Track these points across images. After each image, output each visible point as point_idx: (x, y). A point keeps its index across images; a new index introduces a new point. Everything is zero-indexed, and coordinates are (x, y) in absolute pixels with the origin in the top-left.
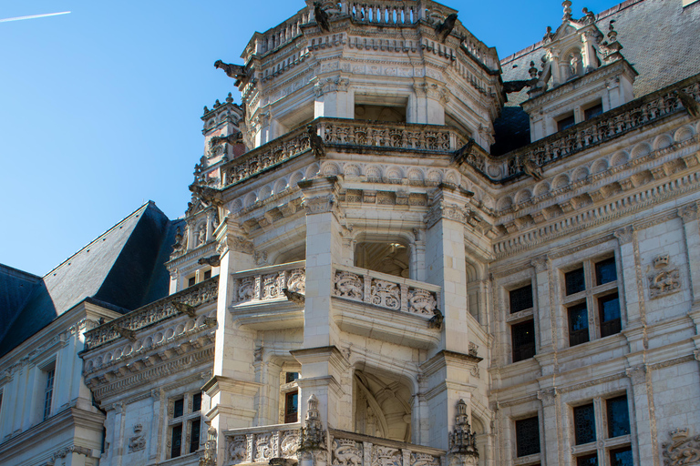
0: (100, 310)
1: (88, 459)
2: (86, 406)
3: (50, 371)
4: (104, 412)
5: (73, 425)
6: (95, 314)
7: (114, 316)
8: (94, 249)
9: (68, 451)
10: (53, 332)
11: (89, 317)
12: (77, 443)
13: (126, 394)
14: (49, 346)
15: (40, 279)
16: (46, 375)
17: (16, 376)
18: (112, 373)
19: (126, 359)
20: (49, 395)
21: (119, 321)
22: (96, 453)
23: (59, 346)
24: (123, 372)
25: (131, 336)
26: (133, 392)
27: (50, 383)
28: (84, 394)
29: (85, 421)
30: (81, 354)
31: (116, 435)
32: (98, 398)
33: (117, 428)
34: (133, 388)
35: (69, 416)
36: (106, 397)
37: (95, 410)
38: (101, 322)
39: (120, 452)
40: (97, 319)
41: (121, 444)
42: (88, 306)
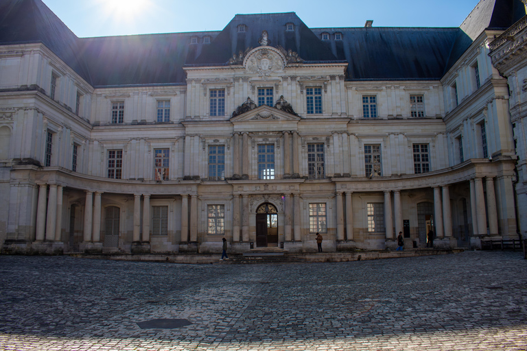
0: (493, 32)
1: (504, 101)
2: (497, 77)
3: (475, 66)
4: (506, 78)
5: (493, 87)
6: (491, 34)
7: (501, 32)
8: (480, 6)
9: (493, 99)
10: (473, 49)
11: (488, 37)
12: (497, 94)
13: (515, 67)
14: (472, 55)
15: (458, 28)
16: (474, 69)
17: (460, 73)
18: (506, 59)
19: (512, 50)
20: (478, 77)
21: (504, 34)
22: (506, 97)
23: (477, 54)
24: (512, 57)
25: (512, 39)
26: (518, 65)
27: (477, 71)
28: (494, 72)
29: (498, 84)
30: (489, 55)
31: (515, 86)
32: (502, 72)
33: (514, 83)
34: (518, 63)
35: (490, 84)
36: (506, 70)
37: (501, 78)
38: (495, 37)
39: (518, 93)
40: (492, 37)
41: (518, 90)
42: (487, 32)
